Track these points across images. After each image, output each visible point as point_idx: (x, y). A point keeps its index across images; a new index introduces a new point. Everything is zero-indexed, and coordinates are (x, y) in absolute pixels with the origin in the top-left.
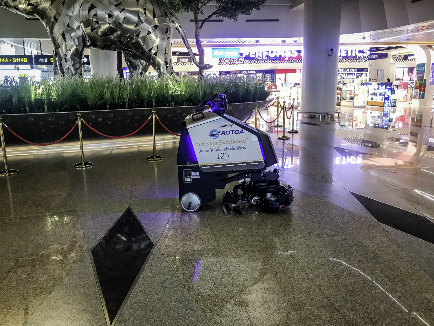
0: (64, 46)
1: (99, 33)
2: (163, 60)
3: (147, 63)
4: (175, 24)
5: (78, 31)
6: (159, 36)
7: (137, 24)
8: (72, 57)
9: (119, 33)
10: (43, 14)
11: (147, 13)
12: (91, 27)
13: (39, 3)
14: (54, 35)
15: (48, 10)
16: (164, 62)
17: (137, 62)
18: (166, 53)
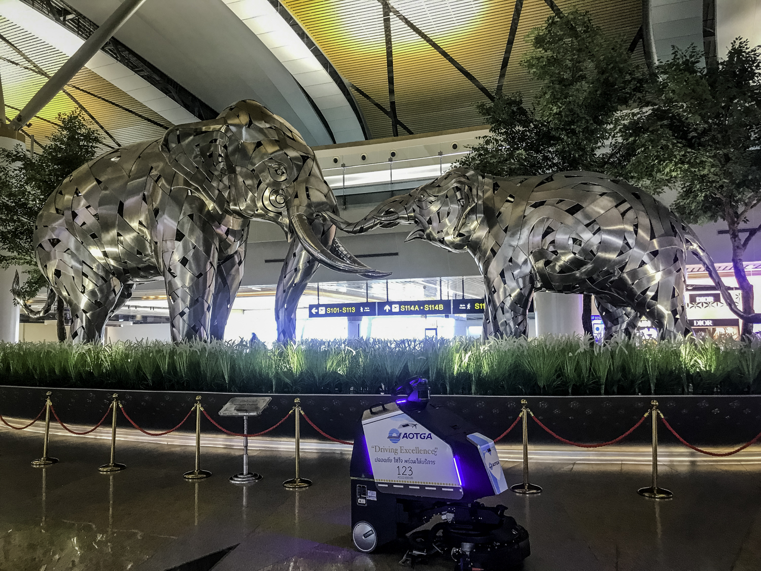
0: (501, 290)
1: (557, 268)
2: (669, 307)
3: (637, 314)
4: (691, 245)
5: (524, 267)
6: (661, 268)
7: (621, 251)
8: (513, 307)
9: (589, 266)
10: (475, 246)
11: (640, 231)
12: (544, 260)
13: (472, 232)
14: (489, 275)
15: (484, 241)
16: (670, 312)
17: (621, 311)
18: (673, 296)
